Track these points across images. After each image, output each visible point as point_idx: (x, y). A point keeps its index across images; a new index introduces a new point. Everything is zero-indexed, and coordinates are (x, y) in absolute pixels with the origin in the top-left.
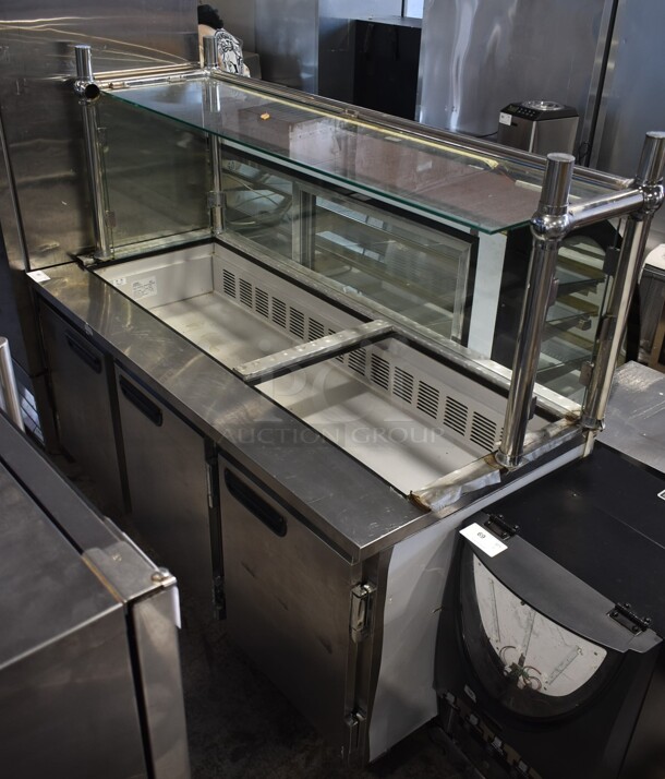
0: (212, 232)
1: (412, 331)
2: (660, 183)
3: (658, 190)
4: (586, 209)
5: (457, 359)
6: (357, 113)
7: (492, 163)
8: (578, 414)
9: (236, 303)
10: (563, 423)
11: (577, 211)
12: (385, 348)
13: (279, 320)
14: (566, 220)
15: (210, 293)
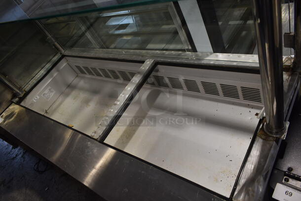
0: (61, 54)
9: (88, 76)
12: (158, 71)
13: (107, 76)
15: (77, 76)
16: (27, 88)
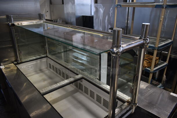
0: (47, 55)
1: (87, 77)
2: (148, 37)
3: (147, 39)
4: (127, 46)
5: (98, 85)
6: (71, 26)
7: (101, 35)
8: (130, 100)
9: (52, 70)
10: (126, 104)
11: (124, 46)
12: (82, 81)
13: (60, 74)
14: (121, 49)
15: (47, 68)
16: (23, 61)
